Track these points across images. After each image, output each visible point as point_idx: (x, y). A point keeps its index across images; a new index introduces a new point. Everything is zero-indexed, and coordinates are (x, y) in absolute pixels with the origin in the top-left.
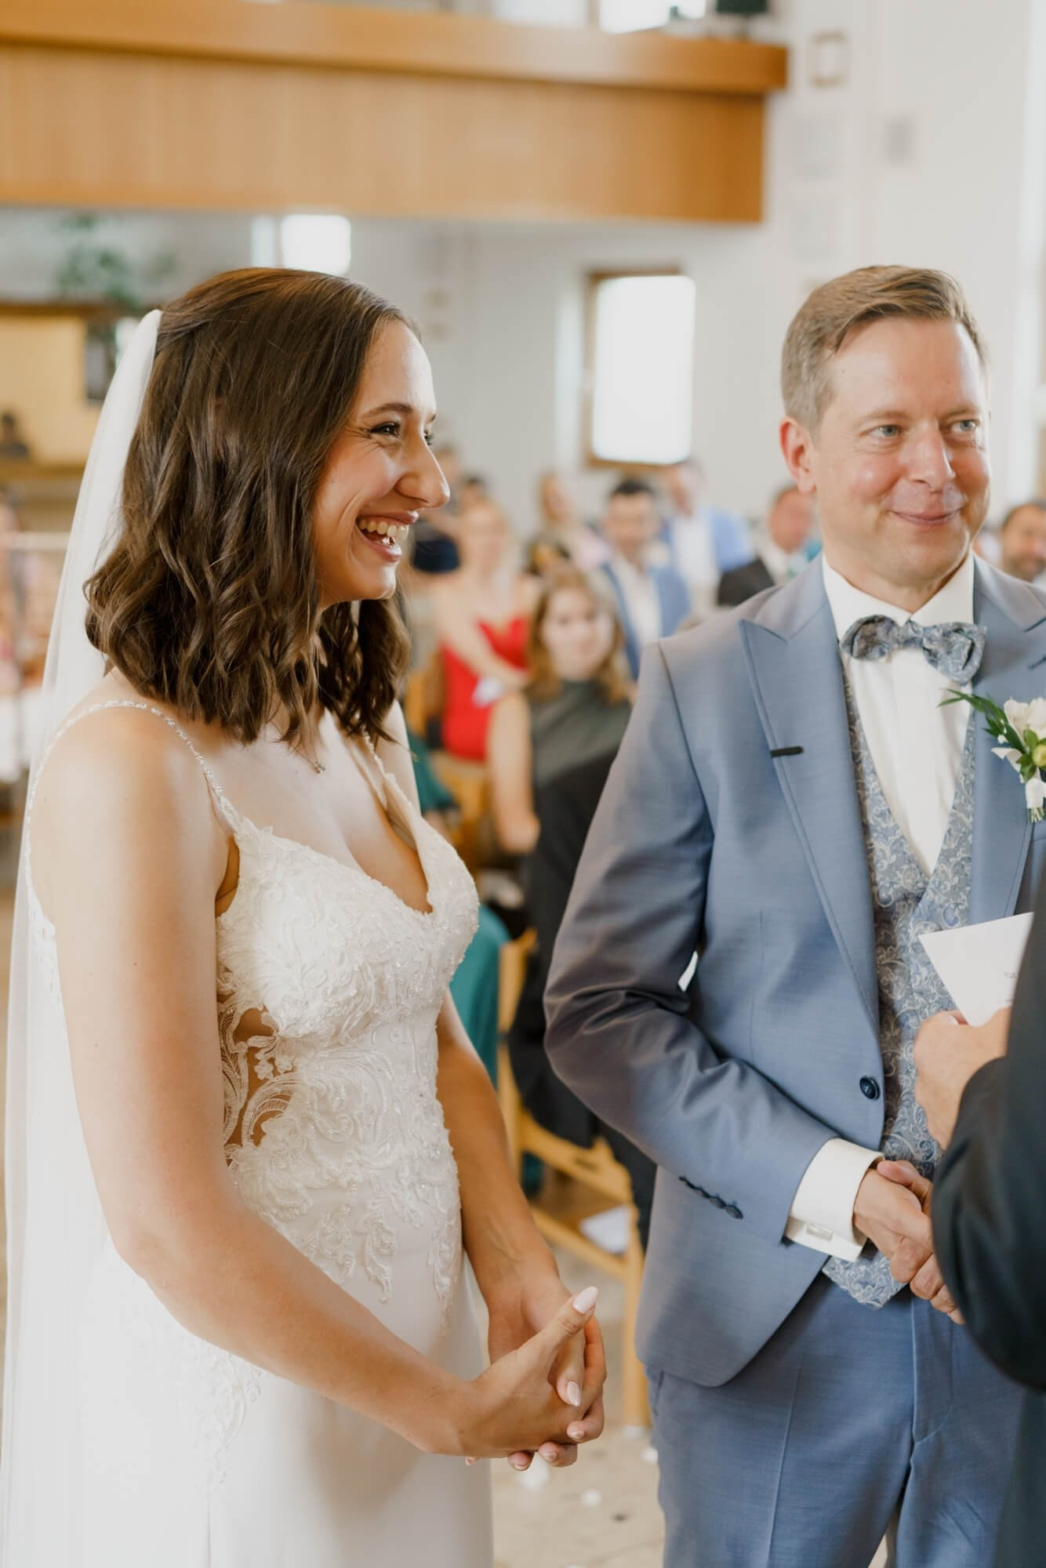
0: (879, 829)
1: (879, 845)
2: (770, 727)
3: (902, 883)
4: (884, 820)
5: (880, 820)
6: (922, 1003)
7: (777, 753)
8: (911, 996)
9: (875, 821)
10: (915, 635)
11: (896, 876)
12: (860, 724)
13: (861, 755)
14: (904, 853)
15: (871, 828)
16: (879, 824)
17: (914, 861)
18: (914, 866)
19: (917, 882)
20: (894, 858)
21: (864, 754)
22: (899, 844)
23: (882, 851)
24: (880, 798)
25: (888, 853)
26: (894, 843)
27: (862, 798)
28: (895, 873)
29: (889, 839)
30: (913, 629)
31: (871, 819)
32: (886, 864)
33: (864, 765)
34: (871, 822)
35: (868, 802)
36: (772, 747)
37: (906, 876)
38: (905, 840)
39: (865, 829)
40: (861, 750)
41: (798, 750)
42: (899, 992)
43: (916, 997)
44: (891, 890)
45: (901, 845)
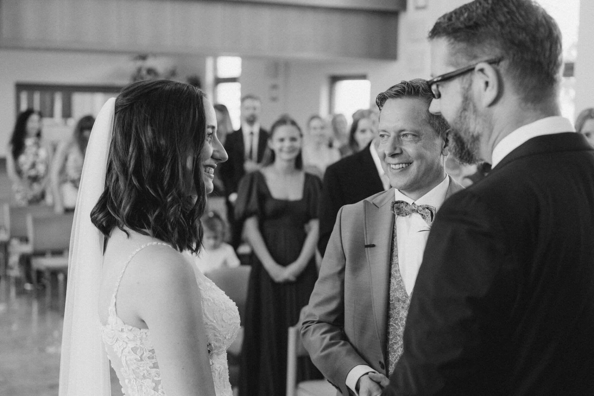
0: (394, 275)
1: (393, 281)
2: (367, 237)
3: (398, 295)
4: (396, 273)
5: (395, 272)
6: (399, 339)
7: (367, 246)
8: (396, 337)
9: (393, 273)
10: (415, 208)
11: (396, 293)
12: (396, 239)
13: (394, 250)
14: (401, 285)
15: (392, 275)
16: (394, 274)
17: (403, 289)
18: (403, 290)
19: (403, 296)
20: (397, 286)
21: (395, 249)
22: (399, 282)
23: (393, 283)
24: (397, 265)
25: (395, 284)
26: (398, 282)
27: (391, 264)
28: (396, 291)
29: (397, 279)
30: (414, 207)
31: (393, 272)
32: (394, 288)
33: (394, 253)
34: (392, 273)
35: (393, 266)
36: (366, 244)
37: (400, 293)
38: (402, 281)
39: (390, 275)
40: (394, 248)
41: (373, 246)
42: (392, 336)
43: (398, 337)
44: (394, 297)
45: (400, 282)
